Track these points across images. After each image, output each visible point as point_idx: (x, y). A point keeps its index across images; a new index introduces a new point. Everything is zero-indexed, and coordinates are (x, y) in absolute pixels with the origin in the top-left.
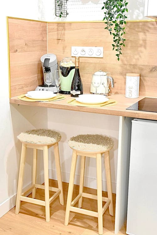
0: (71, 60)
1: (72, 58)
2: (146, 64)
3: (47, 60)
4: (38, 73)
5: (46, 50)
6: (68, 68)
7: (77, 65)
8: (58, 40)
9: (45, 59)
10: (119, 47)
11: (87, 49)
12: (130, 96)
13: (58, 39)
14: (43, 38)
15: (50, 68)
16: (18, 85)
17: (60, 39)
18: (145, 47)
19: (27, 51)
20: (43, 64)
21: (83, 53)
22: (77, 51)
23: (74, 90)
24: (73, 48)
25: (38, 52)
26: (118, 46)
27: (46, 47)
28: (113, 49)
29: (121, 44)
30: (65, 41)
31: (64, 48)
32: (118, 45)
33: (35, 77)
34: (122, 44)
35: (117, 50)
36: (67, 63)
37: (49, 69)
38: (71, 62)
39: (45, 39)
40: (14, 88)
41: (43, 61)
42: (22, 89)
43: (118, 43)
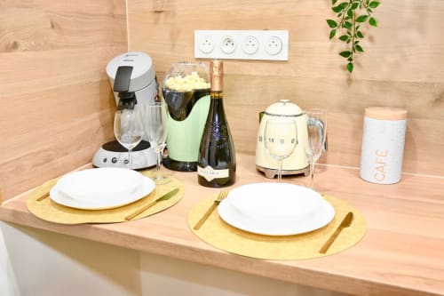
0: (194, 68)
1: (197, 64)
2: (423, 79)
3: (124, 71)
4: (101, 109)
5: (125, 43)
6: (186, 94)
7: (216, 88)
8: (157, 15)
9: (120, 68)
10: (352, 28)
11: (238, 36)
12: (380, 176)
13: (156, 12)
14: (114, 7)
15: (134, 93)
16: (29, 154)
17: (160, 12)
18: (421, 29)
19: (58, 48)
20: (113, 83)
21: (229, 49)
22: (210, 43)
23: (209, 167)
24: (200, 35)
25: (100, 48)
26: (348, 25)
27: (124, 34)
28: (332, 35)
29: (361, 19)
30: (174, 15)
31: (174, 36)
32: (350, 21)
33: (92, 121)
34: (366, 16)
35: (343, 38)
36: (184, 80)
37: (132, 96)
38: (195, 74)
39: (119, 12)
40: (11, 169)
41: (112, 74)
42: (47, 164)
43: (350, 14)
